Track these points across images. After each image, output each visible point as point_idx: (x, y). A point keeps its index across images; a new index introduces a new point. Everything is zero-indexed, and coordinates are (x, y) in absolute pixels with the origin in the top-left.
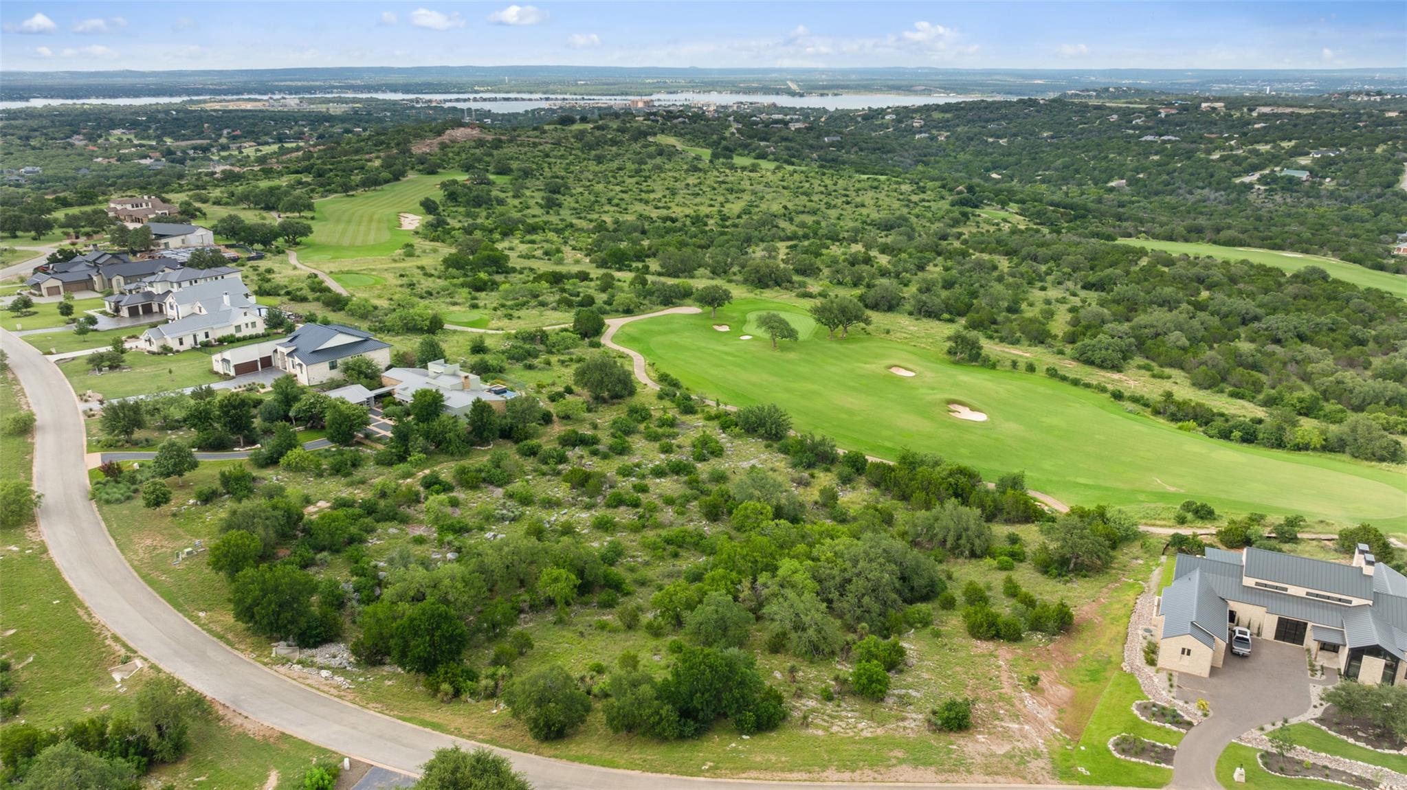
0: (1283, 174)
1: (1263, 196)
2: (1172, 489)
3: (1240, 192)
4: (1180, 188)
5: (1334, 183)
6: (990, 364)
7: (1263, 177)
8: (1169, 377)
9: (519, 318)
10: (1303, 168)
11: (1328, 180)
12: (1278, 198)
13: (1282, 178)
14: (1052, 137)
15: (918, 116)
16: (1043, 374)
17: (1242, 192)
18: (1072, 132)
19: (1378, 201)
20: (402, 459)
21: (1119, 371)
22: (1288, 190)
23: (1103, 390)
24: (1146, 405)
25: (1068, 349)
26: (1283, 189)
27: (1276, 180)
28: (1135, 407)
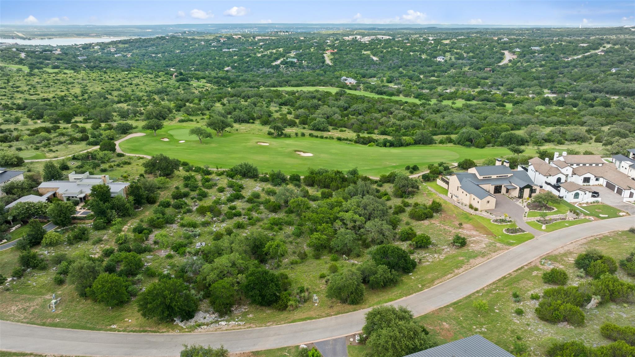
0: (288, 60)
1: (285, 69)
2: (394, 164)
3: (277, 69)
4: (254, 68)
5: (306, 62)
6: (288, 136)
7: (282, 62)
8: (345, 131)
9: (57, 151)
11: (303, 62)
12: (290, 69)
13: (289, 62)
14: (181, 52)
15: (111, 46)
16: (308, 136)
18: (188, 50)
19: (323, 68)
20: (109, 222)
21: (329, 131)
22: (293, 66)
23: (333, 138)
24: (350, 141)
25: (306, 126)
26: (290, 66)
27: (287, 63)
28: (348, 142)
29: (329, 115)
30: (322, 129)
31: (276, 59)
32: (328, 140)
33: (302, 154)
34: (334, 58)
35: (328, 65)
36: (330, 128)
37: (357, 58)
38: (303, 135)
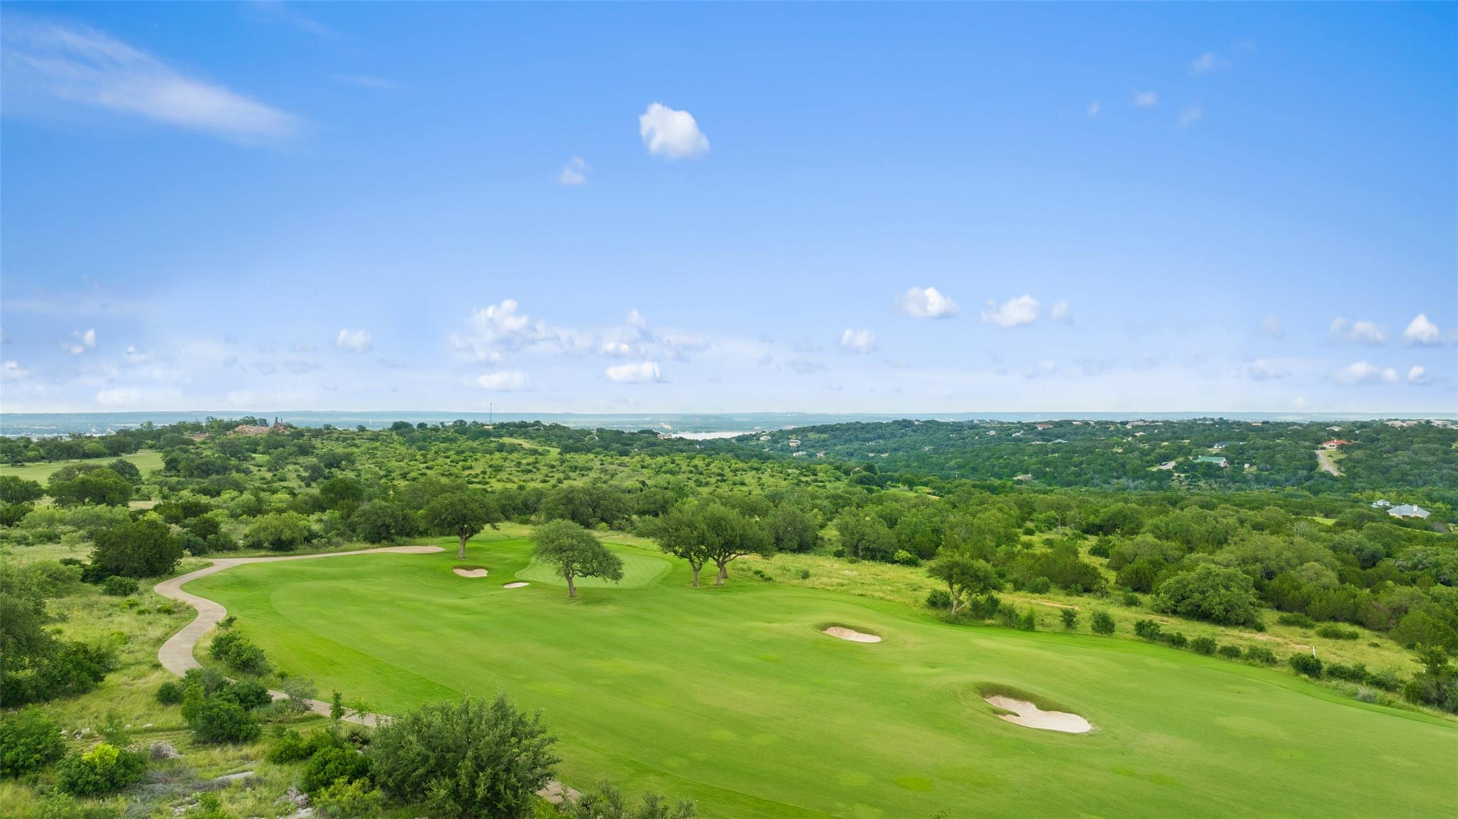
0: (1198, 461)
1: (1186, 482)
3: (1161, 480)
4: (1092, 478)
5: (1255, 468)
7: (1180, 464)
8: (1354, 637)
10: (1217, 455)
11: (1246, 466)
12: (1201, 483)
13: (1201, 464)
15: (794, 436)
16: (1135, 635)
17: (1163, 479)
18: (953, 445)
19: (1308, 484)
21: (1260, 629)
22: (1211, 476)
23: (1269, 660)
24: (1378, 683)
25: (1146, 599)
26: (1204, 475)
27: (1193, 467)
28: (1364, 690)
29: (1273, 565)
30: (1218, 610)
31: (1165, 458)
32: (1236, 667)
33: (1030, 717)
34: (1350, 459)
35: (1326, 475)
36: (1269, 616)
37: (1431, 459)
38: (1104, 625)
